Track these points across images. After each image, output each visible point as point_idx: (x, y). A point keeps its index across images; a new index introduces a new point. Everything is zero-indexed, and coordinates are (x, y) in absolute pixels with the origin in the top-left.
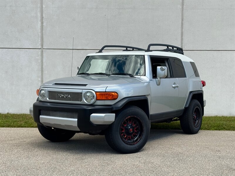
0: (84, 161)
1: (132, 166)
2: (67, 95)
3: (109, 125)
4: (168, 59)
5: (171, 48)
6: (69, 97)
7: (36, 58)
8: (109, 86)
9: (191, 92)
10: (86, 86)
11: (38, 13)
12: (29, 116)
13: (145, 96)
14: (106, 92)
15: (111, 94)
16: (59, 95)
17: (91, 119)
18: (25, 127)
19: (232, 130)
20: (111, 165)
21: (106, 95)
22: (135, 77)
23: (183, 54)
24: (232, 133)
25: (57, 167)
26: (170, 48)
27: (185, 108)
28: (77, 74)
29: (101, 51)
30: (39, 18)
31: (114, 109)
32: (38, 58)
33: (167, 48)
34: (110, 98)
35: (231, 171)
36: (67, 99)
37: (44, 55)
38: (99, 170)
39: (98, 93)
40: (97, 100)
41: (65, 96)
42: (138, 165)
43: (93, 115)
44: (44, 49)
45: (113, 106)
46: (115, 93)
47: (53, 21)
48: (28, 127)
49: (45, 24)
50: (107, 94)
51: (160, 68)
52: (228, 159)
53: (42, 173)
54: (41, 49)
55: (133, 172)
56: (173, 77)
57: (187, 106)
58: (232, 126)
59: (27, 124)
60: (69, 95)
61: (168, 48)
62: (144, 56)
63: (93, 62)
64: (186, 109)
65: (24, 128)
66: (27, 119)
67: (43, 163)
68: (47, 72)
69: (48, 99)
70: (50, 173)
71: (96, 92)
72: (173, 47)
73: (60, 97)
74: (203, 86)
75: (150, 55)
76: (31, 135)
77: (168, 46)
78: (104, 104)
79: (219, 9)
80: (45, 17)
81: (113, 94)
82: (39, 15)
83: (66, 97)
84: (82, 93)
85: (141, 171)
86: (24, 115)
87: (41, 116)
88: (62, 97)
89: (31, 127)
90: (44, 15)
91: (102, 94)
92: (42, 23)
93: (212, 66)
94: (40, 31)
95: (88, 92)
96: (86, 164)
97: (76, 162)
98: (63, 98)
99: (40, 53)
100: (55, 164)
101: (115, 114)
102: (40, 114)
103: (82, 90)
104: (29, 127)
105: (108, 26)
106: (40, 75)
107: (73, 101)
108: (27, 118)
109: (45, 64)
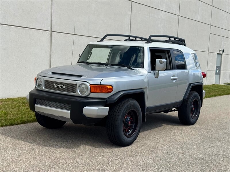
2: (62, 86)
3: (103, 118)
4: (169, 50)
5: (173, 39)
6: (64, 88)
8: (104, 79)
9: (190, 84)
10: (82, 77)
13: (142, 89)
14: (100, 85)
15: (106, 87)
16: (54, 85)
17: (84, 112)
21: (100, 88)
22: (133, 69)
23: (185, 45)
26: (171, 39)
27: (183, 99)
28: (77, 62)
29: (102, 40)
31: (108, 103)
33: (168, 39)
34: (104, 91)
36: (61, 89)
39: (92, 86)
40: (91, 92)
41: (60, 86)
43: (86, 107)
44: (52, 31)
45: (107, 99)
46: (110, 86)
50: (102, 87)
51: (159, 61)
56: (173, 69)
57: (186, 97)
60: (64, 86)
61: (170, 39)
62: (143, 48)
63: (94, 50)
64: (185, 101)
69: (44, 88)
71: (91, 84)
72: (175, 38)
73: (55, 87)
74: (203, 77)
75: (149, 47)
77: (170, 37)
78: (98, 97)
81: (108, 87)
83: (61, 88)
84: (76, 85)
87: (36, 105)
88: (57, 87)
91: (97, 87)
95: (82, 84)
98: (58, 89)
101: (108, 108)
102: (35, 103)
103: (77, 81)
107: (67, 92)
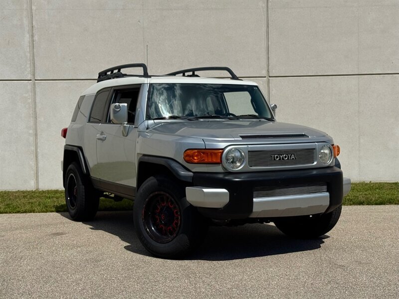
0: (99, 263)
1: (178, 268)
2: (289, 155)
6: (293, 159)
7: (24, 95)
11: (25, 19)
12: (15, 194)
18: (6, 213)
19: (348, 205)
20: (143, 268)
24: (347, 209)
25: (53, 275)
30: (27, 29)
32: (26, 95)
35: (334, 269)
36: (288, 162)
37: (38, 90)
38: (122, 277)
41: (286, 157)
42: (187, 265)
44: (36, 80)
47: (50, 32)
48: (10, 213)
49: (36, 38)
52: (334, 250)
53: (27, 286)
54: (30, 80)
55: (178, 278)
58: (348, 197)
59: (9, 208)
65: (4, 215)
66: (10, 199)
67: (30, 270)
68: (43, 119)
70: (40, 285)
73: (275, 160)
76: (15, 225)
79: (326, 7)
80: (36, 26)
82: (26, 22)
83: (288, 159)
85: (190, 275)
86: (5, 192)
88: (280, 159)
89: (16, 213)
90: (34, 23)
92: (33, 36)
93: (318, 102)
94: (28, 50)
96: (103, 268)
97: (86, 266)
98: (281, 162)
99: (29, 87)
100: (50, 271)
104: (13, 213)
105: (144, 38)
106: (32, 123)
108: (11, 197)
109: (39, 106)
